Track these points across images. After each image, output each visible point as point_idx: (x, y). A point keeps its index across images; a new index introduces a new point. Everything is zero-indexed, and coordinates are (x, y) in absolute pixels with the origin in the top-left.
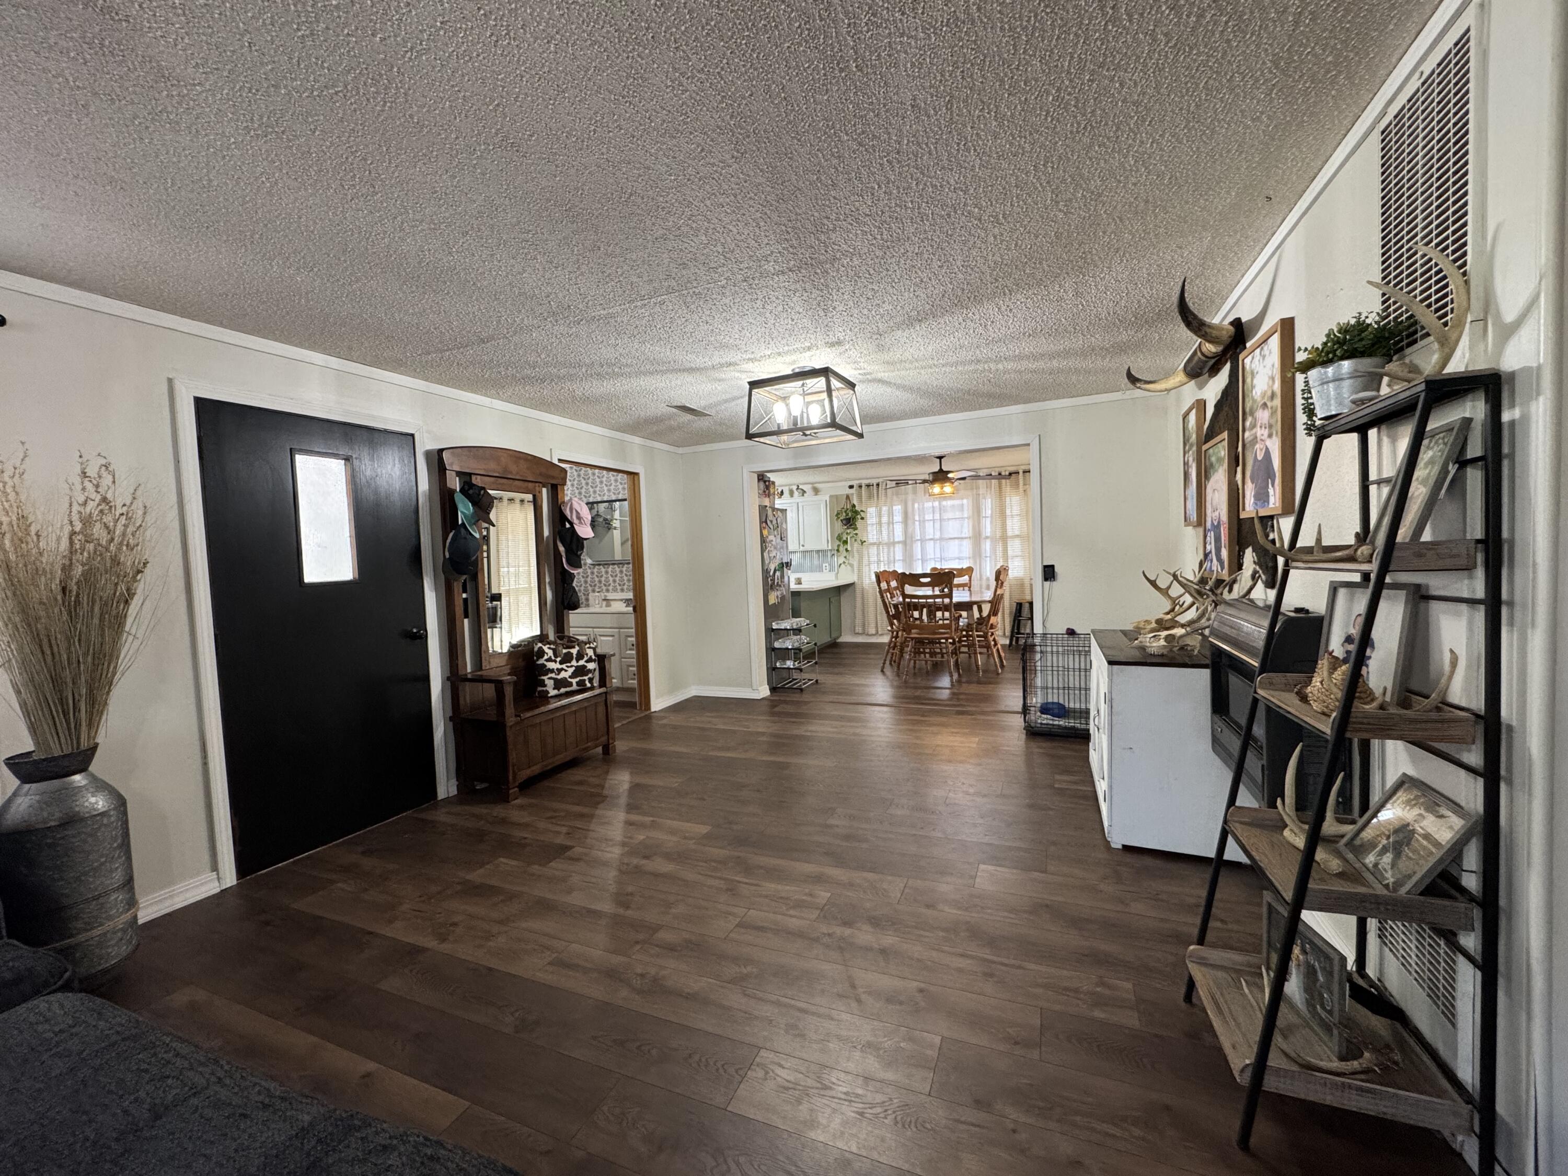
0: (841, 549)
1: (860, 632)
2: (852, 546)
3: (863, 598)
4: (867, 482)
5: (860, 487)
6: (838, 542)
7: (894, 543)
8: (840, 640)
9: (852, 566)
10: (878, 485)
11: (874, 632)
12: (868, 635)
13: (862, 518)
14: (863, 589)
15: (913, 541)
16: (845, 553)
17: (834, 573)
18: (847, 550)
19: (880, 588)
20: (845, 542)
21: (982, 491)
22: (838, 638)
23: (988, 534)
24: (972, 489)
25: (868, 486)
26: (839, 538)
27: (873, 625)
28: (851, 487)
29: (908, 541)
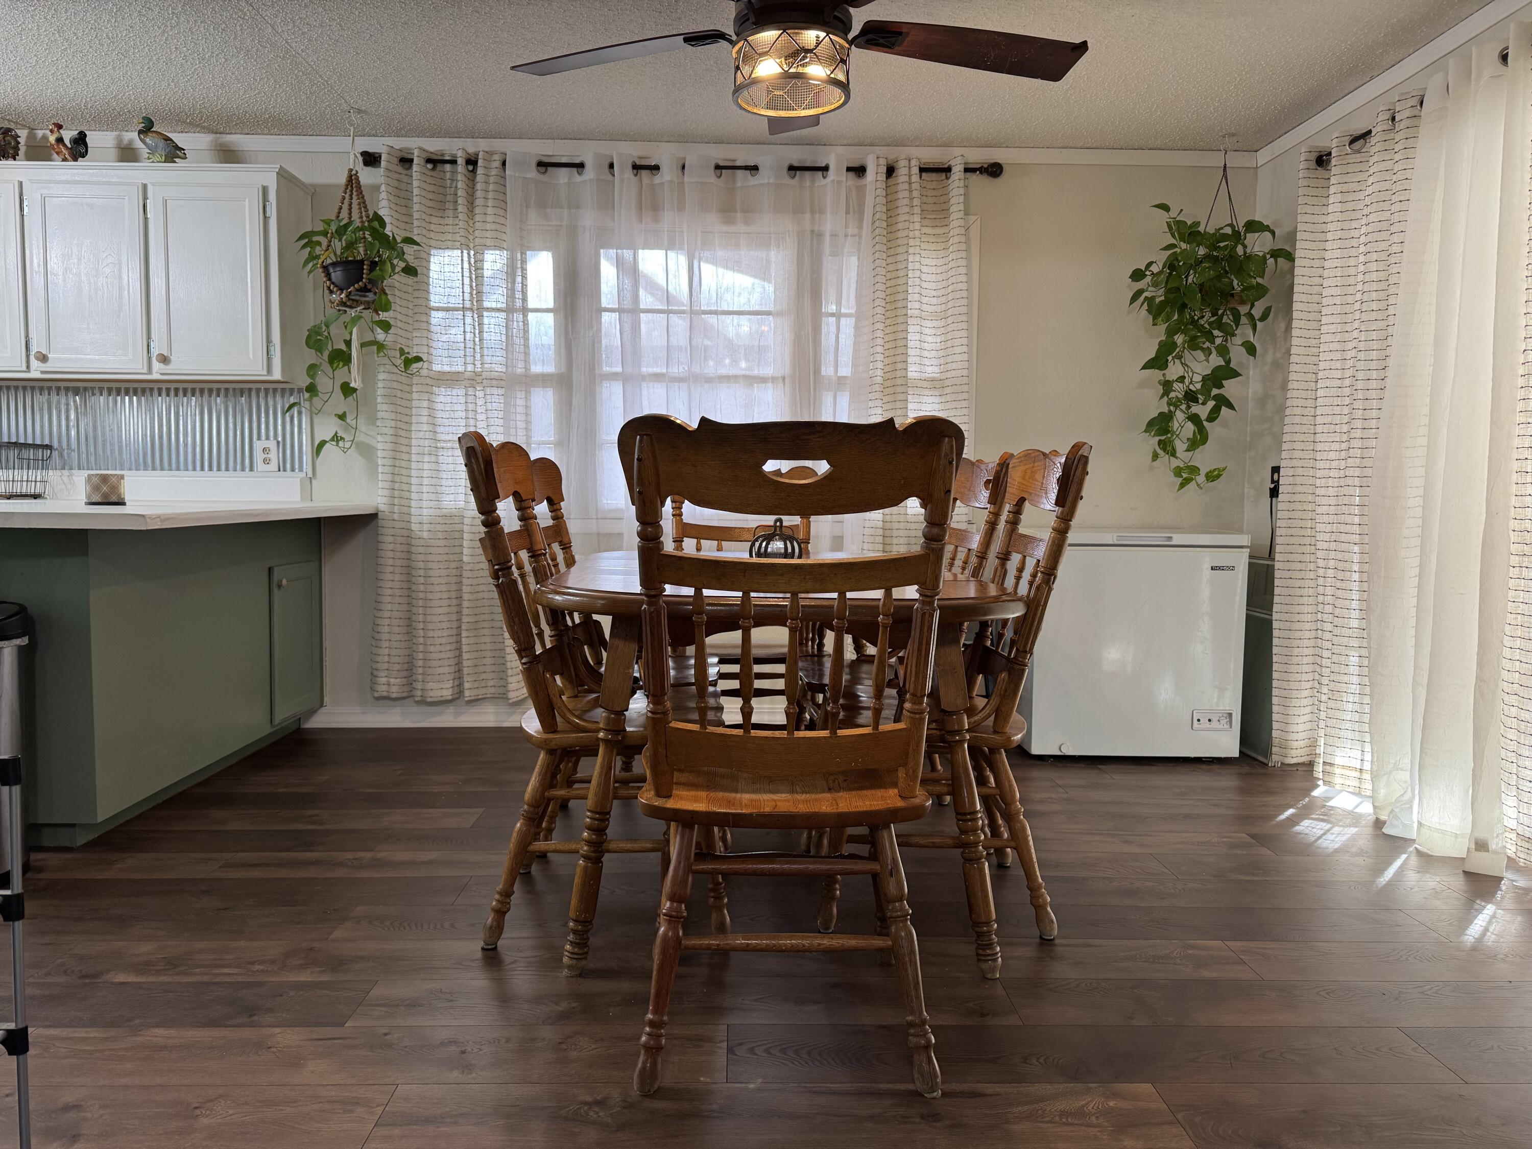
0: (324, 382)
1: (395, 691)
2: (368, 373)
3: (409, 572)
4: (434, 145)
5: (406, 161)
6: (310, 356)
7: (530, 381)
8: (319, 721)
9: (367, 451)
10: (472, 162)
11: (447, 694)
12: (423, 702)
13: (410, 271)
14: (408, 540)
15: (593, 378)
16: (339, 402)
17: (298, 475)
18: (347, 390)
19: (491, 522)
20: (341, 357)
21: (830, 224)
22: (312, 712)
23: (845, 371)
24: (798, 211)
25: (435, 162)
26: (315, 340)
27: (446, 670)
28: (371, 159)
29: (578, 378)
